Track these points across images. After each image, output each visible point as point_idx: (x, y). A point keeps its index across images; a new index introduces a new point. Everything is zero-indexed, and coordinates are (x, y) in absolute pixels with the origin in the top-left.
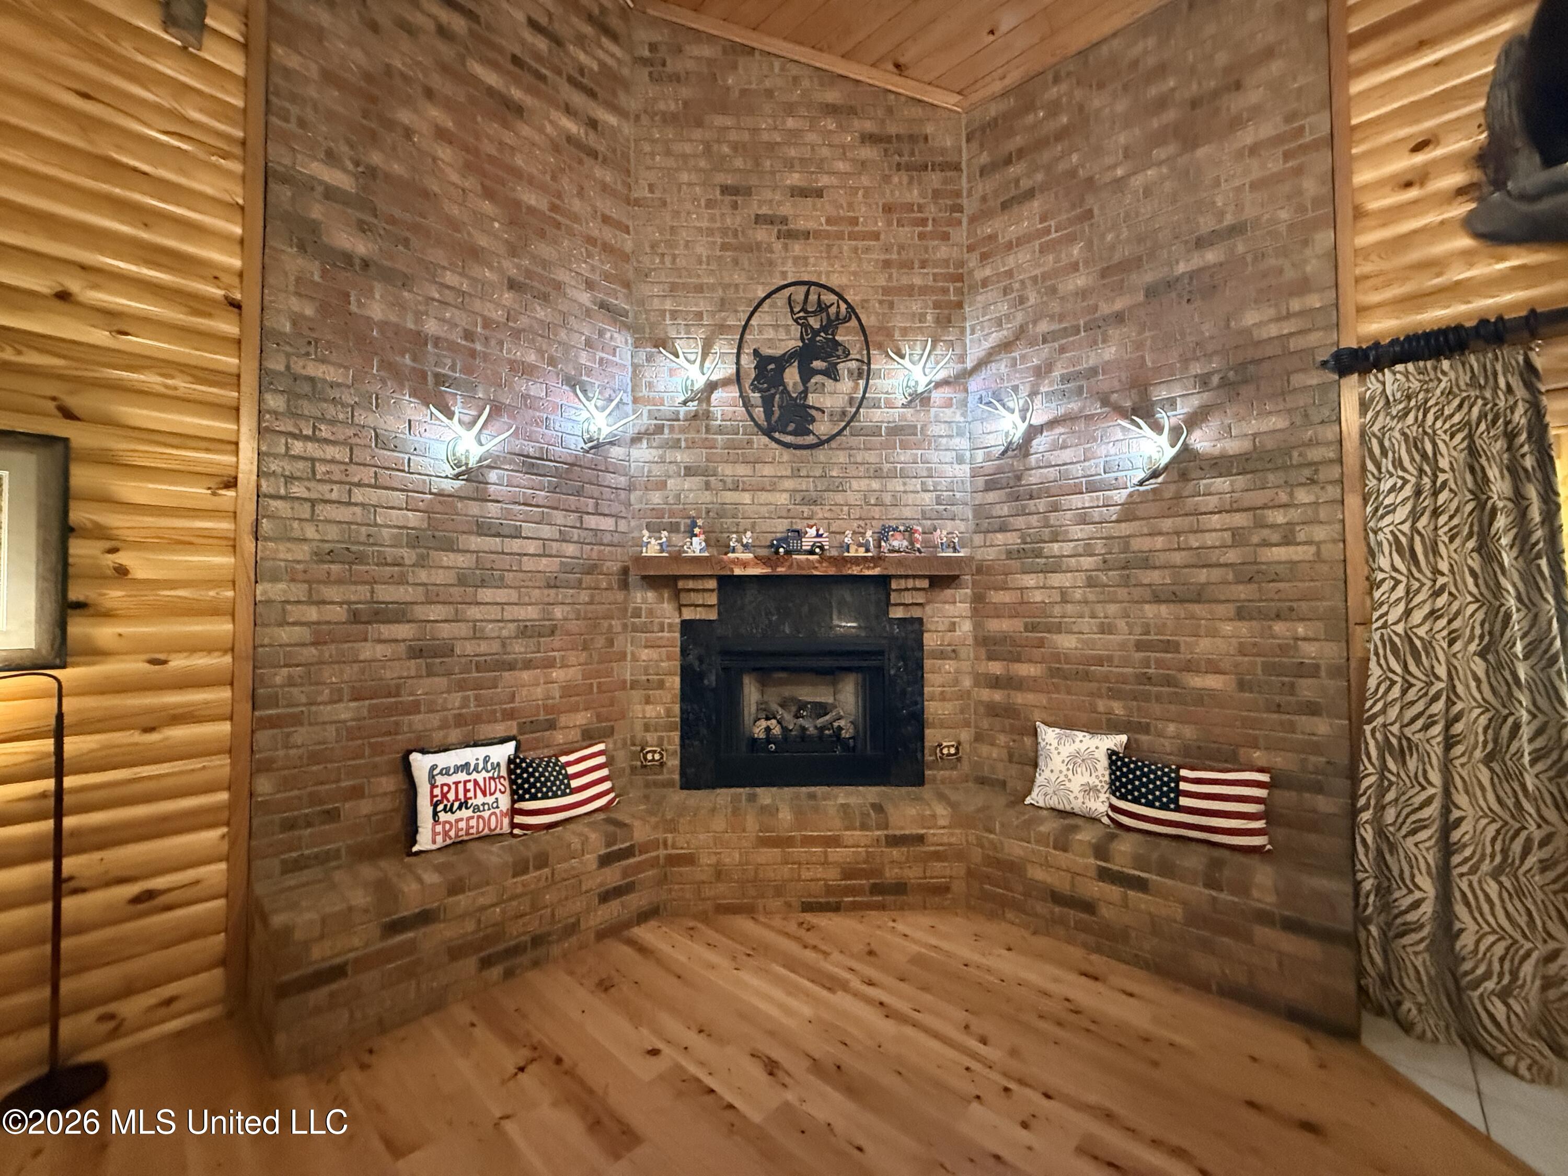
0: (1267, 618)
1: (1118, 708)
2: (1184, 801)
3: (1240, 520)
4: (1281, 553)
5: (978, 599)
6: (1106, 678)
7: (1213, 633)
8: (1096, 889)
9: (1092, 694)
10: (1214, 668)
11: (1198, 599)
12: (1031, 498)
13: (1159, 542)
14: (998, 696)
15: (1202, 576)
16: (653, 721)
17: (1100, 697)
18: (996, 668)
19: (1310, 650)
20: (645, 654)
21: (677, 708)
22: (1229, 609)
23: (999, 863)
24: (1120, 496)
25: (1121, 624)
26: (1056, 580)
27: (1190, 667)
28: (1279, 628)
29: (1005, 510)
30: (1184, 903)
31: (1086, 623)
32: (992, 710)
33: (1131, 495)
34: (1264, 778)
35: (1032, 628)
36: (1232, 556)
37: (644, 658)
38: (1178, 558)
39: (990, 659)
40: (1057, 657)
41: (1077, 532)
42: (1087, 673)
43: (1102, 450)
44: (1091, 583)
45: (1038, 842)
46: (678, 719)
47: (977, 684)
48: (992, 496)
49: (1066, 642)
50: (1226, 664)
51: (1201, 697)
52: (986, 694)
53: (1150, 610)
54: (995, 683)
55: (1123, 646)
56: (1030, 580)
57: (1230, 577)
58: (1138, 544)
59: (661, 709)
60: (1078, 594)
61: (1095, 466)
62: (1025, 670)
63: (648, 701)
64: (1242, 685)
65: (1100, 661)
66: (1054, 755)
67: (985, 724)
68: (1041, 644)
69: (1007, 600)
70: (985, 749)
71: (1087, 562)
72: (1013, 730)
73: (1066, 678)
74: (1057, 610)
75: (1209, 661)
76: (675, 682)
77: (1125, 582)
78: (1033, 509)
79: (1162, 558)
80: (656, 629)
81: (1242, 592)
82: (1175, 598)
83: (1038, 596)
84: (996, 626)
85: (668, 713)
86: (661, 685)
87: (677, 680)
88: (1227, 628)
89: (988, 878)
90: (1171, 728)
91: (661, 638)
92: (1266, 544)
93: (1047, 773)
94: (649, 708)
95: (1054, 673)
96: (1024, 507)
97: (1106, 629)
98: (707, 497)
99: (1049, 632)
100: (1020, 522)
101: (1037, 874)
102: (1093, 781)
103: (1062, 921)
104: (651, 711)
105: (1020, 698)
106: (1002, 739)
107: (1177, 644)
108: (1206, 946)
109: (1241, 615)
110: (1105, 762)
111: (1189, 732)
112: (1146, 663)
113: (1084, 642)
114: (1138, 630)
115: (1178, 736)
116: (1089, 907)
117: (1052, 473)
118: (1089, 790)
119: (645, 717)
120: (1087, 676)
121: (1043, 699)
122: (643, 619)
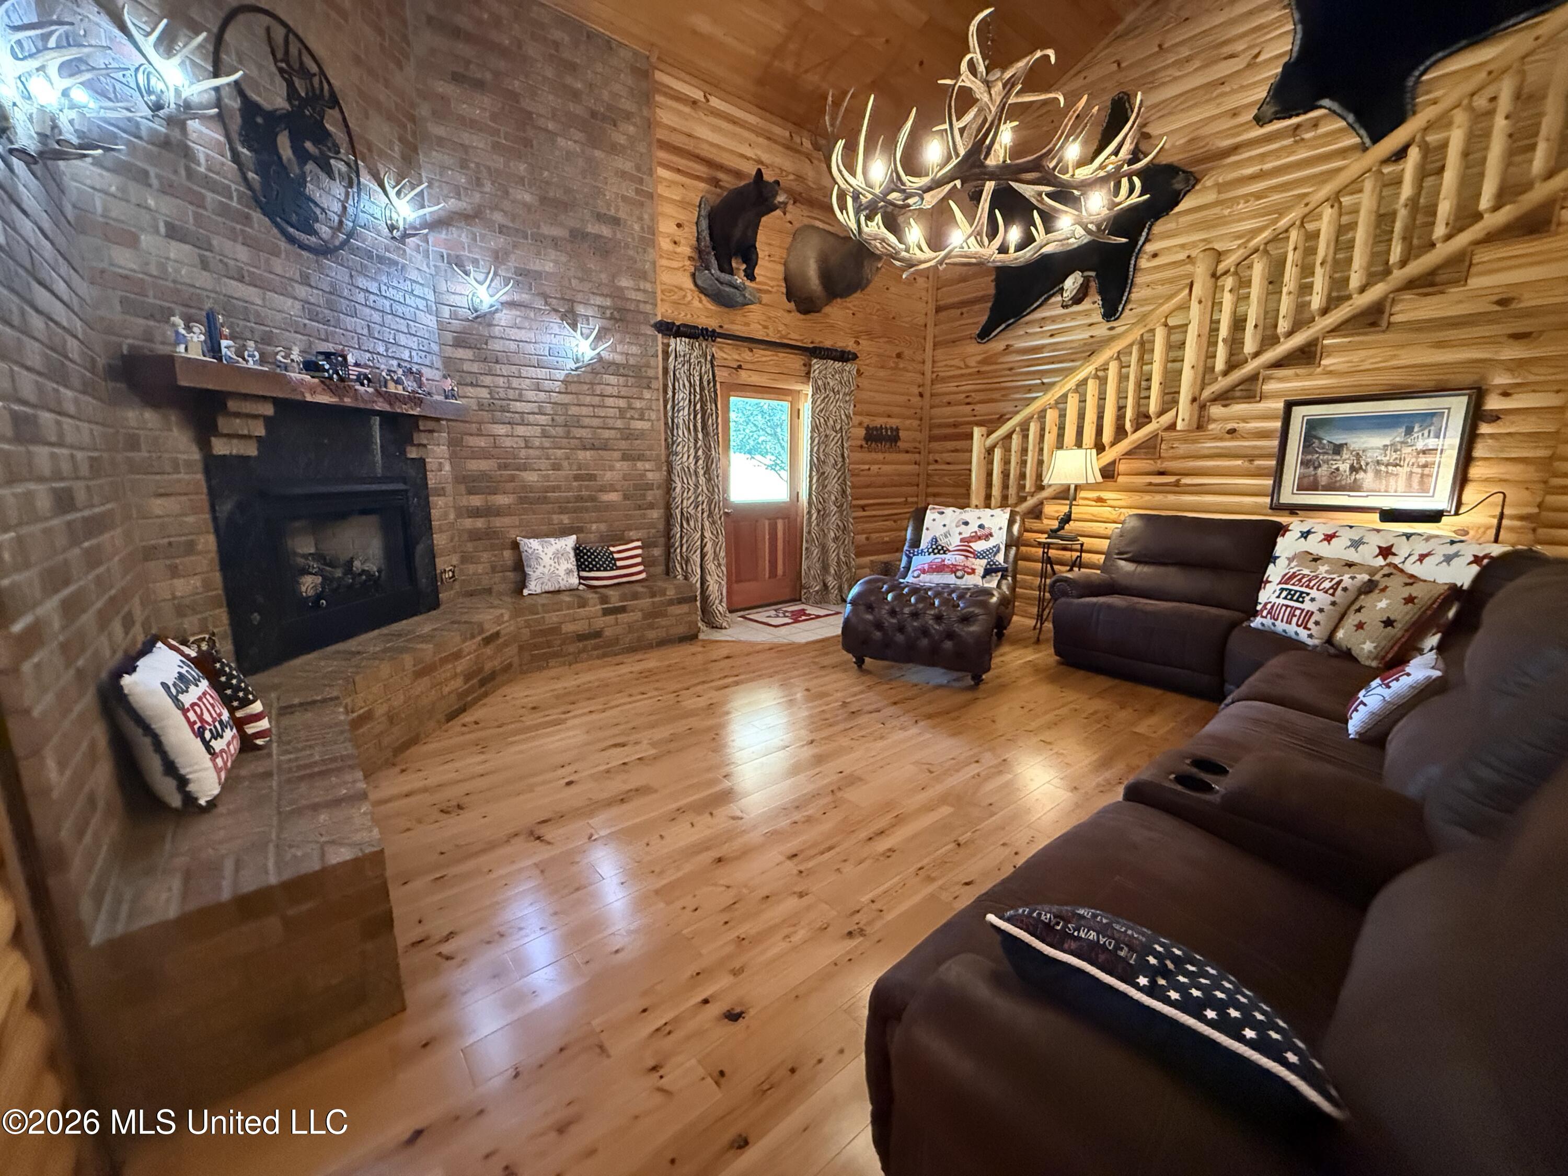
0: (634, 460)
1: (566, 519)
2: (619, 563)
3: (622, 403)
4: (639, 425)
5: (455, 443)
6: (557, 501)
7: (612, 468)
8: (601, 622)
9: (549, 513)
10: (613, 489)
11: (605, 449)
12: (497, 362)
13: (585, 411)
14: (480, 523)
15: (607, 434)
16: (187, 601)
17: (555, 513)
18: (476, 501)
19: (650, 475)
20: (158, 506)
21: (217, 577)
22: (617, 455)
23: (543, 633)
24: (560, 375)
25: (565, 464)
26: (521, 430)
27: (602, 489)
28: (639, 464)
29: (475, 368)
30: (642, 610)
31: (544, 464)
32: (475, 536)
33: (567, 375)
34: (639, 544)
35: (506, 467)
36: (619, 424)
37: (158, 512)
38: (596, 422)
39: (470, 492)
40: (524, 488)
41: (531, 395)
42: (545, 497)
43: (547, 338)
44: (545, 435)
45: (569, 608)
46: (220, 592)
47: (459, 516)
48: (461, 353)
49: (531, 477)
50: (618, 487)
51: (609, 506)
52: (468, 523)
53: (582, 455)
54: (475, 513)
55: (566, 478)
56: (501, 430)
57: (619, 436)
58: (573, 410)
59: (196, 582)
60: (537, 442)
61: (543, 349)
62: (502, 500)
63: (174, 572)
64: (626, 497)
65: (554, 489)
66: (542, 555)
67: (470, 547)
68: (512, 479)
69: (483, 444)
70: (471, 568)
71: (542, 419)
72: (493, 547)
73: (531, 503)
74: (523, 453)
75: (611, 485)
76: (208, 542)
77: (568, 436)
78: (499, 372)
79: (587, 421)
80: (168, 468)
81: (623, 444)
82: (593, 448)
83: (508, 442)
84: (475, 466)
85: (207, 585)
86: (190, 548)
87: (211, 539)
88: (618, 465)
89: (536, 646)
90: (594, 527)
91: (179, 481)
92: (632, 418)
93: (541, 569)
94: (179, 583)
95: (522, 500)
96: (490, 370)
97: (556, 467)
98: (204, 279)
99: (517, 470)
100: (487, 380)
101: (569, 628)
102: (570, 566)
103: (584, 650)
104: (184, 587)
105: (498, 522)
106: (485, 556)
107: (595, 475)
108: (651, 627)
109: (625, 458)
110: (572, 554)
111: (603, 527)
112: (580, 487)
113: (544, 476)
114: (575, 467)
115: (598, 531)
116: (598, 634)
117: (513, 346)
118: (569, 572)
119: (174, 598)
120: (545, 500)
121: (515, 520)
122: (145, 454)
